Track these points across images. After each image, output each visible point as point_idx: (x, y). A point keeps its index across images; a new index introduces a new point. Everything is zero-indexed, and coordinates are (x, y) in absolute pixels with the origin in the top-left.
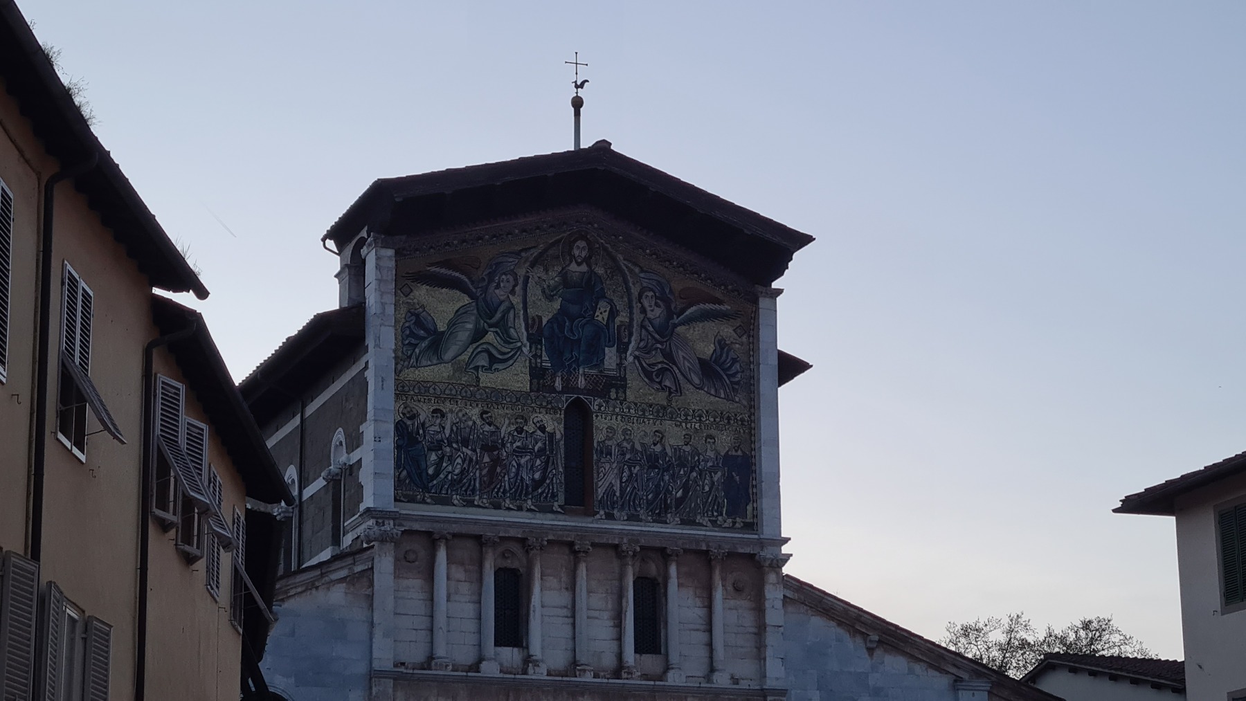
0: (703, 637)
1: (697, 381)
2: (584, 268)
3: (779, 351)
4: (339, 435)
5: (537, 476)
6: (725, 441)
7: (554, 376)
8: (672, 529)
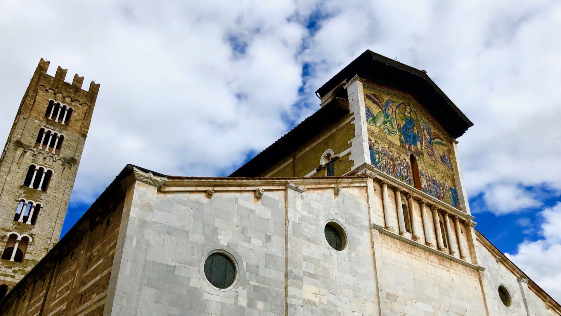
1: (440, 161)
4: (328, 152)
5: (406, 174)
7: (406, 144)
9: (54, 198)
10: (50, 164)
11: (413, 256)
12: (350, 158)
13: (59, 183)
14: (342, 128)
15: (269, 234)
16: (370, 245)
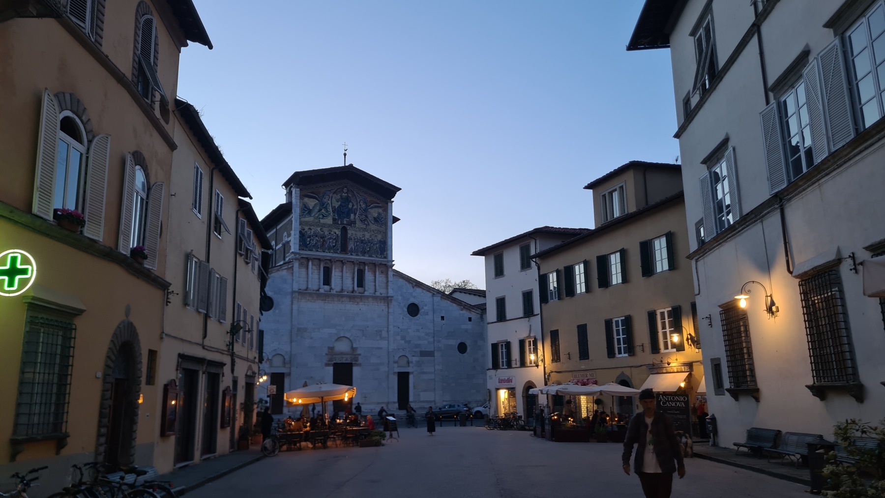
0: (374, 283)
1: (373, 222)
2: (346, 195)
3: (393, 216)
4: (285, 234)
5: (334, 244)
6: (379, 237)
7: (338, 220)
8: (366, 258)
16: (290, 303)
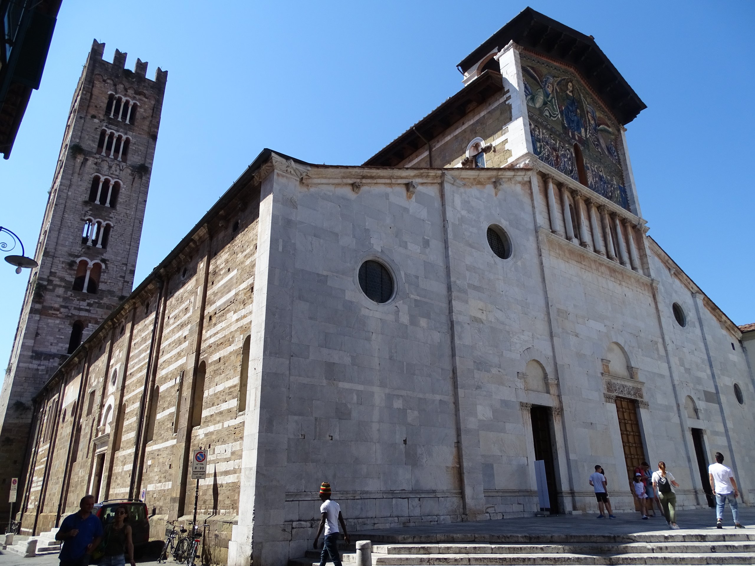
0: (629, 256)
1: (607, 153)
4: (476, 141)
5: (570, 167)
6: (618, 179)
7: (569, 131)
9: (125, 216)
10: (117, 173)
11: (583, 267)
12: (507, 147)
13: (129, 197)
14: (494, 110)
15: (426, 237)
16: (536, 252)
